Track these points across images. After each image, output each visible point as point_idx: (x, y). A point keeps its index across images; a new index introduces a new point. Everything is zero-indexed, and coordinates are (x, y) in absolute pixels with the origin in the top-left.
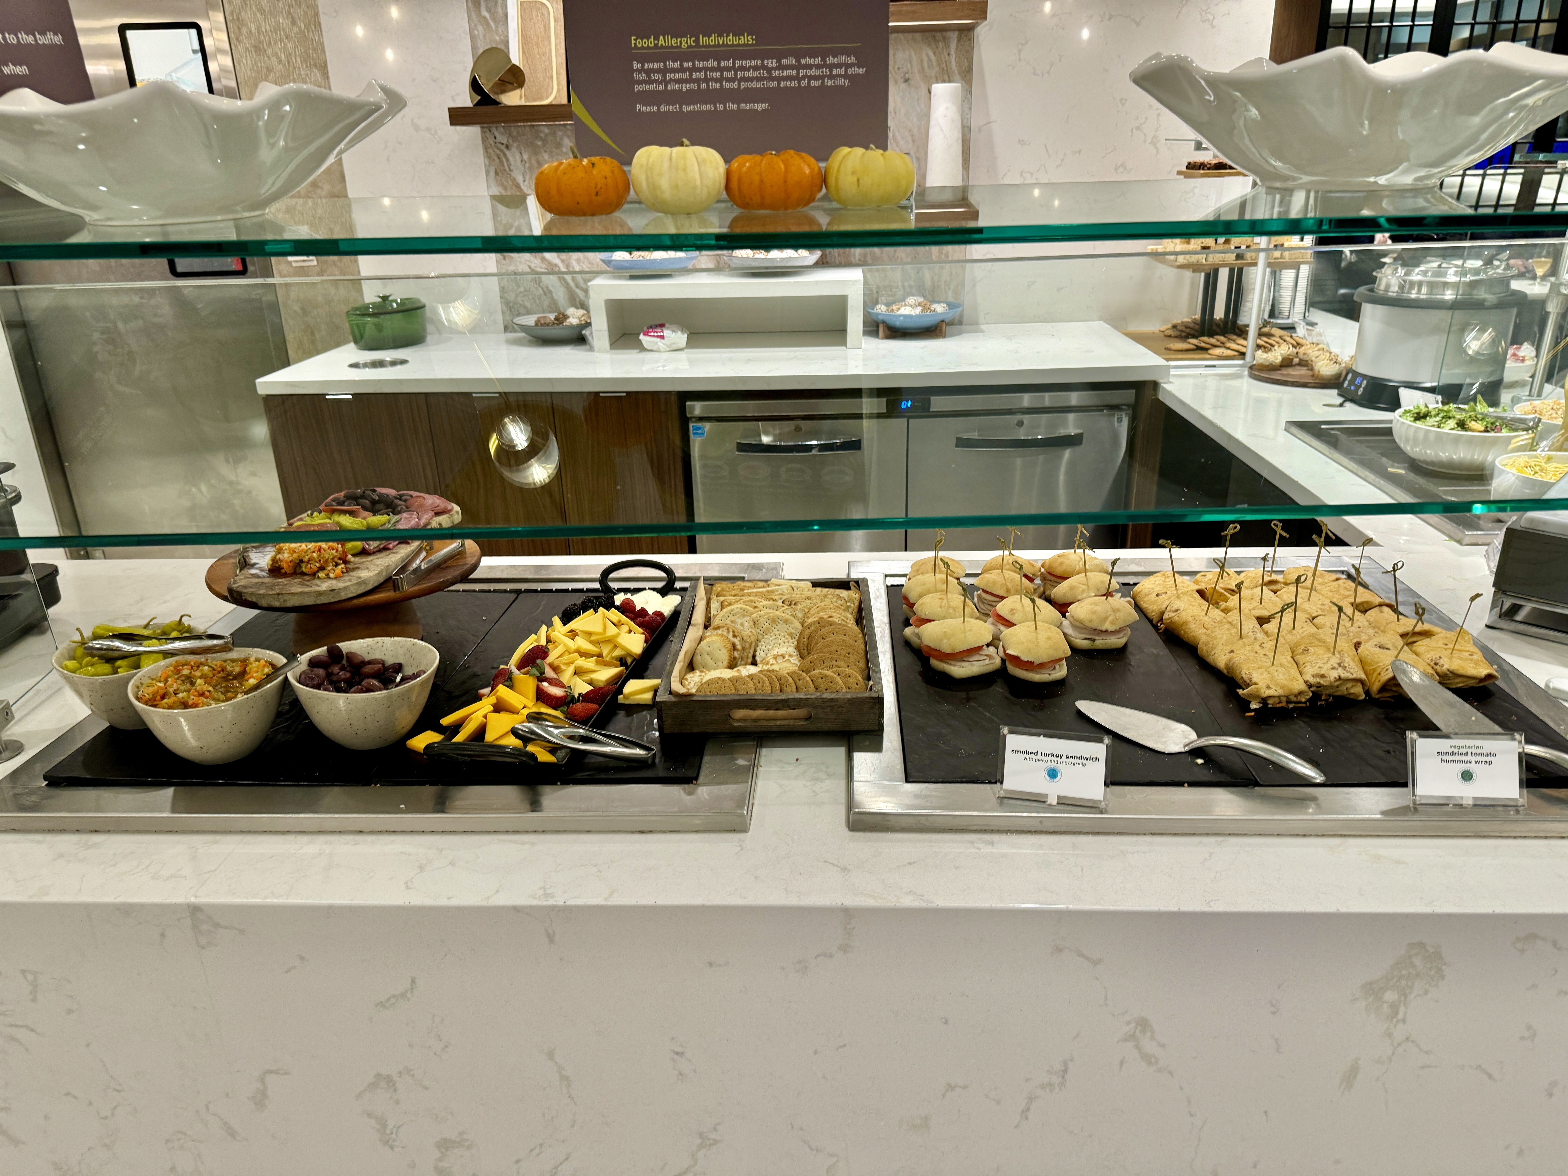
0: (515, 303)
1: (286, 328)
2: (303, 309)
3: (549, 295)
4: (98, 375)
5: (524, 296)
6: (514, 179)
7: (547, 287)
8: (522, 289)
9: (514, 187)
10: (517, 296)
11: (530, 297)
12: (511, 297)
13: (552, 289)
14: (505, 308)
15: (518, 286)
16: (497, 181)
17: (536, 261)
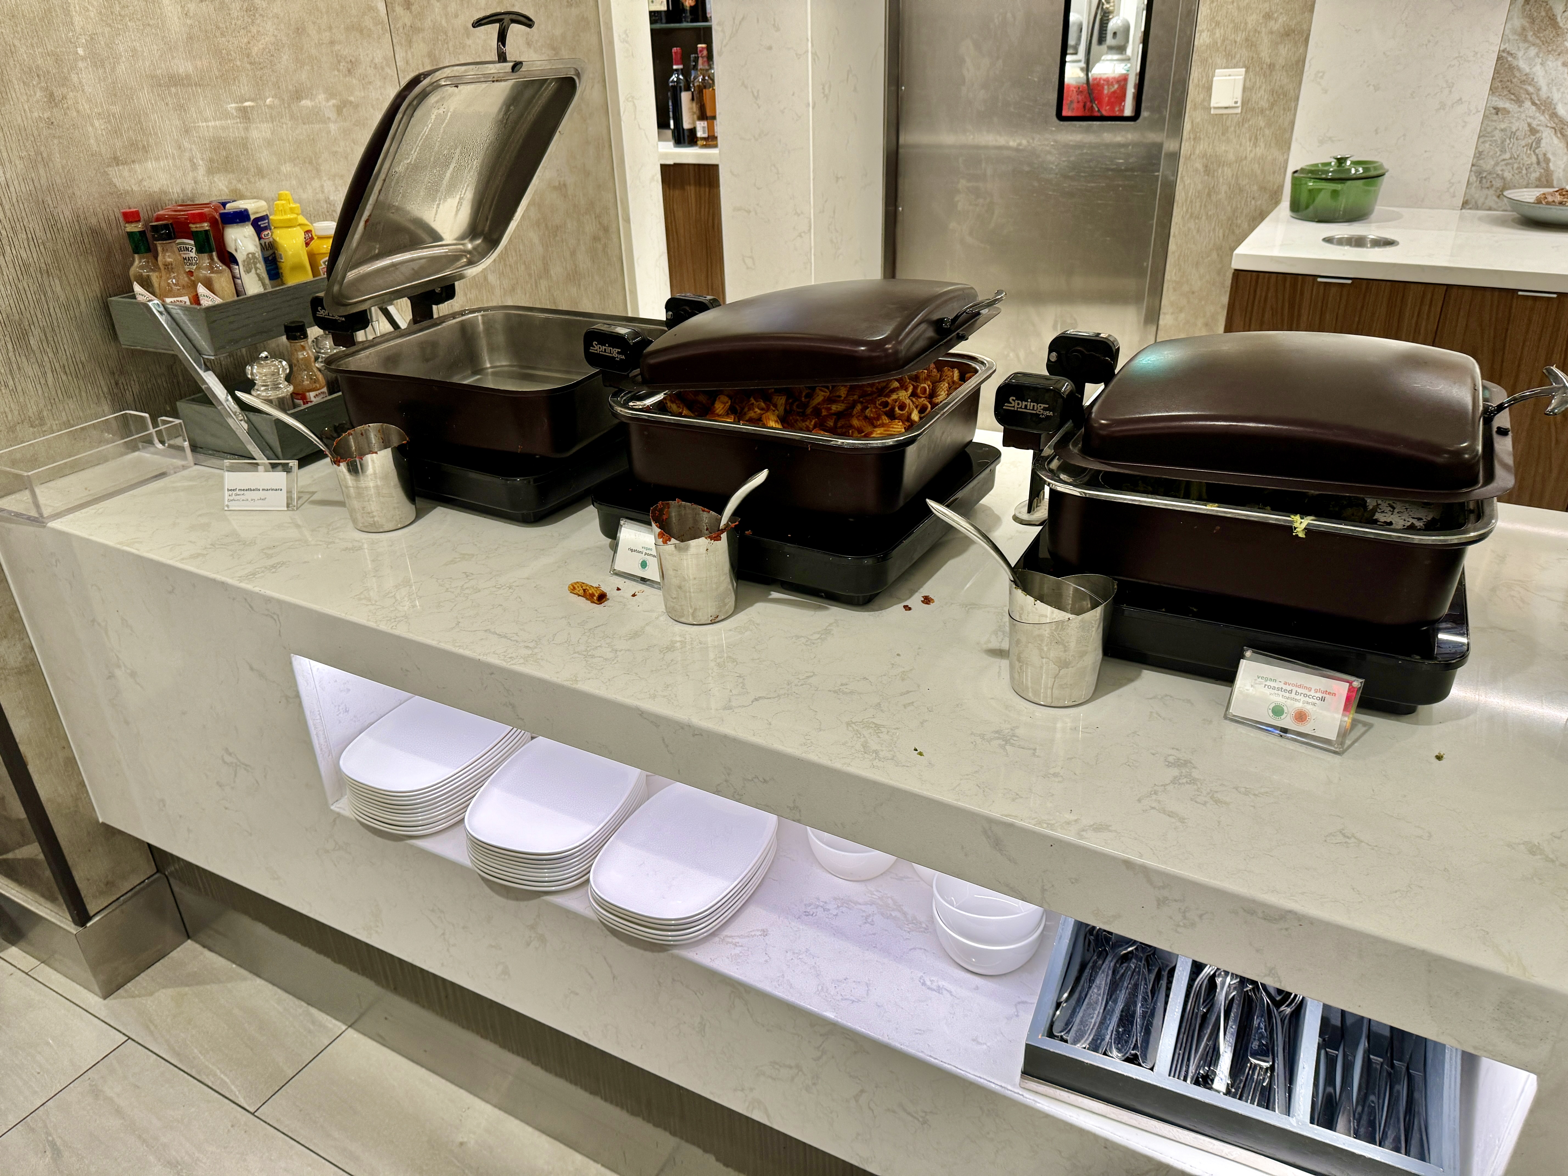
0: (1490, 173)
1: (1179, 188)
2: (1206, 166)
3: (1544, 165)
4: (953, 225)
5: (1507, 165)
6: (1551, 8)
7: (1545, 155)
8: (1507, 156)
9: (1546, 20)
10: (1497, 164)
11: (1516, 166)
12: (1488, 164)
13: (1550, 156)
14: (1473, 178)
15: (1503, 151)
16: (1524, 10)
17: (1542, 118)
